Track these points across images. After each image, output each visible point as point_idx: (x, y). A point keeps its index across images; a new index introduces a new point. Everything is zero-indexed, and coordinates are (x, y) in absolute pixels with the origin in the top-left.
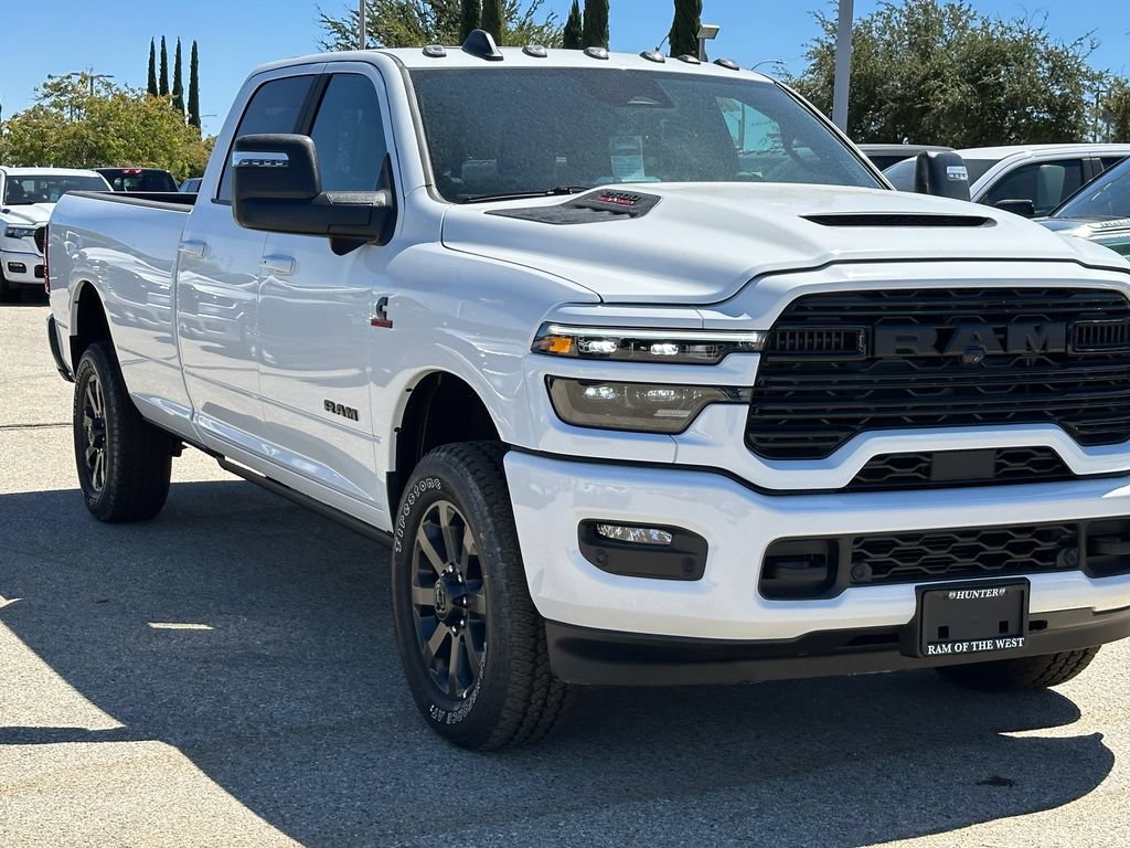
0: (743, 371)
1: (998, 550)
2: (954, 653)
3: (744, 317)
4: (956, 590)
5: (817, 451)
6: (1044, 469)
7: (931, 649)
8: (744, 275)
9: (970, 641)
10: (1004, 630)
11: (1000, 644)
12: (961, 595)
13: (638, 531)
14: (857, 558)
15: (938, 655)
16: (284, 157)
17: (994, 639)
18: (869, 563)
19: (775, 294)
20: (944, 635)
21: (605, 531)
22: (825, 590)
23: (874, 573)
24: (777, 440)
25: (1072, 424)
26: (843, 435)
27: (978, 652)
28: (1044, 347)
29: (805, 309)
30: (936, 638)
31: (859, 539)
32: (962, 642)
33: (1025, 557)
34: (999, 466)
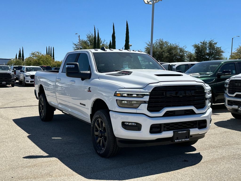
0: (147, 98)
1: (185, 125)
2: (179, 141)
3: (147, 90)
5: (158, 111)
6: (191, 113)
7: (176, 141)
8: (147, 84)
9: (181, 139)
10: (186, 138)
11: (186, 140)
12: (180, 132)
13: (131, 123)
14: (164, 127)
15: (177, 142)
16: (74, 66)
17: (185, 139)
18: (166, 128)
19: (151, 87)
21: (125, 123)
22: (160, 132)
23: (167, 129)
24: (152, 109)
25: (195, 106)
26: (162, 108)
27: (183, 141)
28: (191, 94)
29: (156, 89)
30: (176, 139)
31: (165, 124)
33: (189, 126)
34: (185, 112)
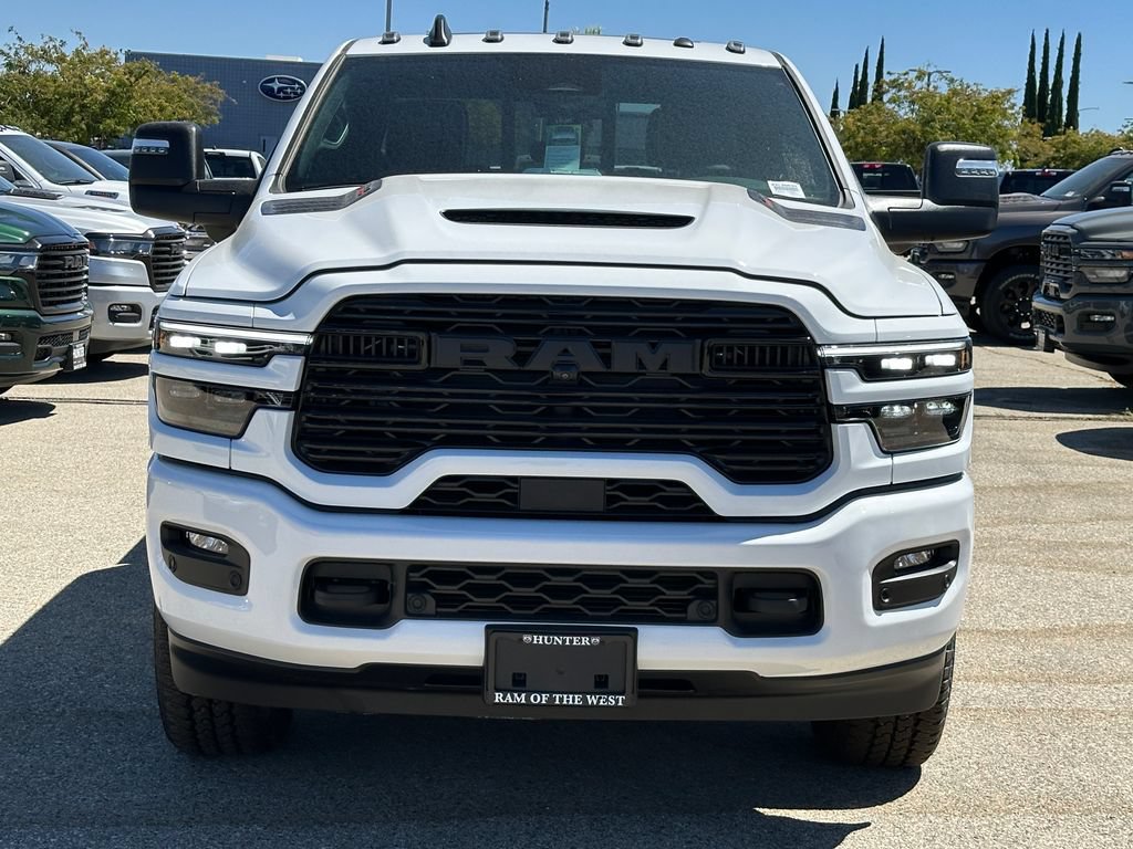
0: (285, 375)
1: (605, 593)
3: (290, 317)
4: (533, 633)
5: (382, 467)
6: (679, 507)
7: (498, 697)
8: (300, 273)
9: (551, 692)
10: (601, 685)
11: (592, 700)
12: (538, 640)
14: (412, 587)
15: (508, 704)
16: (166, 144)
17: (585, 693)
18: (434, 595)
19: (321, 293)
20: (519, 683)
22: (378, 620)
23: (437, 606)
25: (719, 458)
26: (405, 451)
27: (561, 706)
28: (664, 366)
29: (357, 311)
30: (509, 684)
31: (415, 566)
32: (540, 693)
33: (644, 605)
34: (610, 499)
